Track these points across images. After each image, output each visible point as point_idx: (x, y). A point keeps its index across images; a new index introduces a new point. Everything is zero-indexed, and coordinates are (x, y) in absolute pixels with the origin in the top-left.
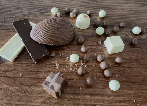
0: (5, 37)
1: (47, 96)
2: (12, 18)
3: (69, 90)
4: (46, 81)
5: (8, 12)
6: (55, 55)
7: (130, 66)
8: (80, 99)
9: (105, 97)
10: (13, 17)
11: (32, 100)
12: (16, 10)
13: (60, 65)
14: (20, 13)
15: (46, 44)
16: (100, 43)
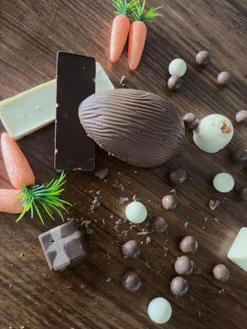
0: (33, 70)
1: (38, 254)
2: (72, 26)
3: (84, 270)
4: (49, 235)
5: (71, 6)
6: (106, 178)
7: (233, 294)
8: (93, 298)
9: (141, 325)
10: (75, 25)
11: (8, 246)
12: (91, 10)
13: (102, 205)
14: (94, 24)
15: (100, 145)
16: (213, 208)
